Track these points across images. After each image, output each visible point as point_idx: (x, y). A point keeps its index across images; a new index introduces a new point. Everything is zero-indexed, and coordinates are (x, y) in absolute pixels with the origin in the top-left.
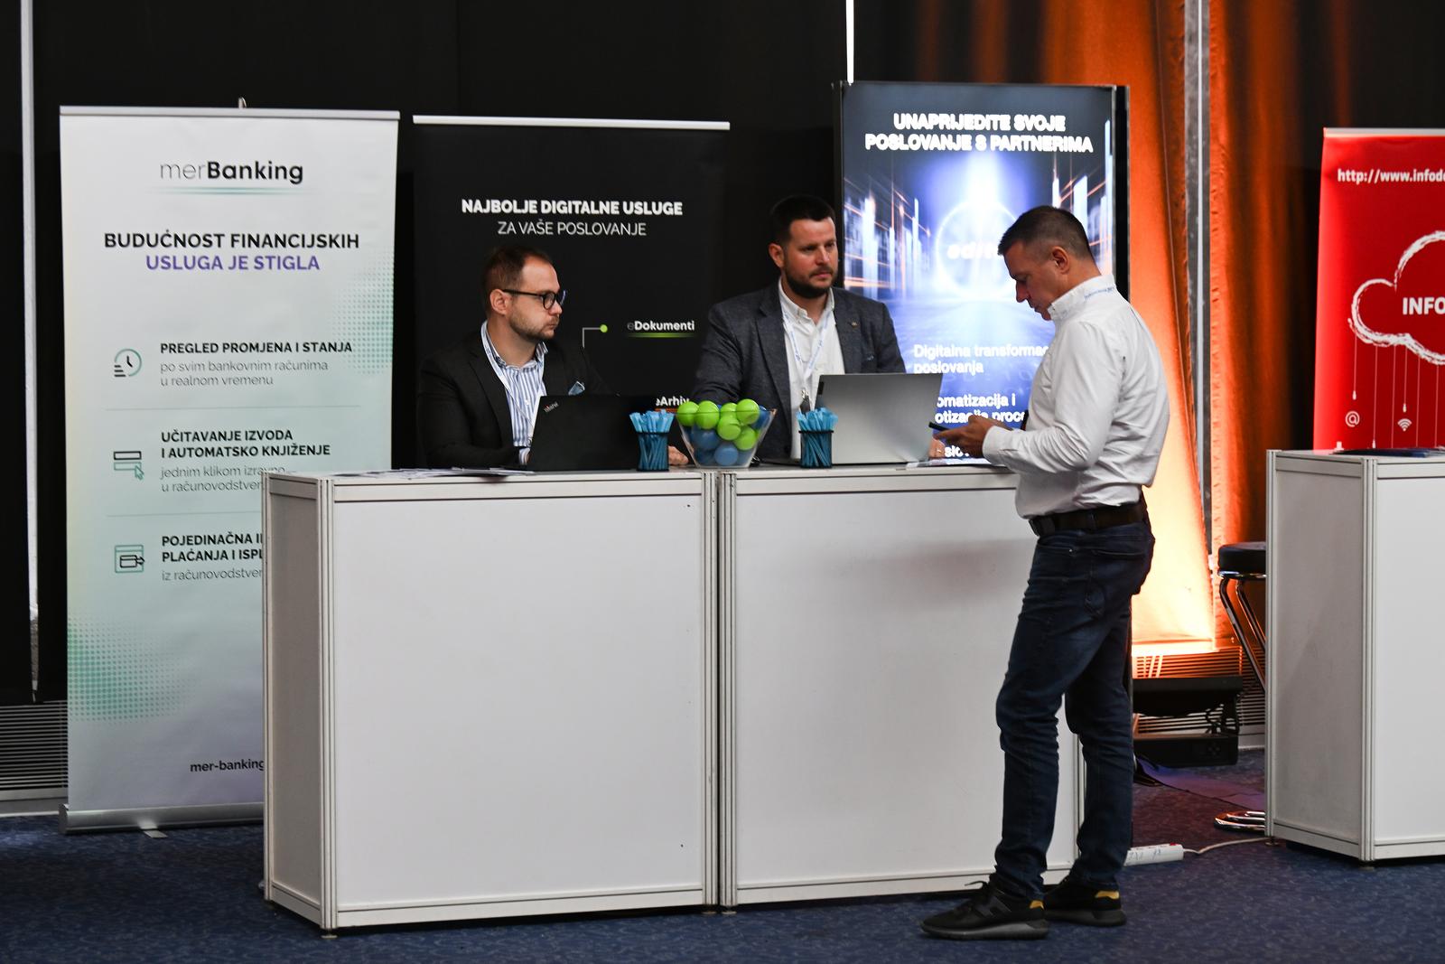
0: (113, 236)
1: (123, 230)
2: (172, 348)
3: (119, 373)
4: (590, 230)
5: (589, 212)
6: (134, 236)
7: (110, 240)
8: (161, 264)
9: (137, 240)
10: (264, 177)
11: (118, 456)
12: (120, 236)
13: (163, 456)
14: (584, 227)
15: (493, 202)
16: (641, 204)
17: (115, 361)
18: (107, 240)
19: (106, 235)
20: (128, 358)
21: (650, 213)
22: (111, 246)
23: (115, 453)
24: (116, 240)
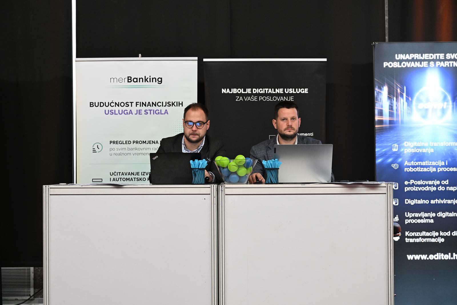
0: (93, 103)
1: (96, 101)
2: (114, 142)
3: (94, 151)
4: (272, 99)
5: (271, 93)
6: (100, 103)
7: (92, 104)
8: (110, 113)
9: (101, 104)
10: (148, 82)
11: (93, 180)
12: (95, 103)
13: (110, 181)
14: (269, 98)
15: (234, 89)
16: (292, 89)
17: (93, 147)
18: (90, 105)
19: (90, 103)
20: (98, 146)
21: (295, 92)
22: (92, 107)
23: (93, 179)
24: (94, 104)
